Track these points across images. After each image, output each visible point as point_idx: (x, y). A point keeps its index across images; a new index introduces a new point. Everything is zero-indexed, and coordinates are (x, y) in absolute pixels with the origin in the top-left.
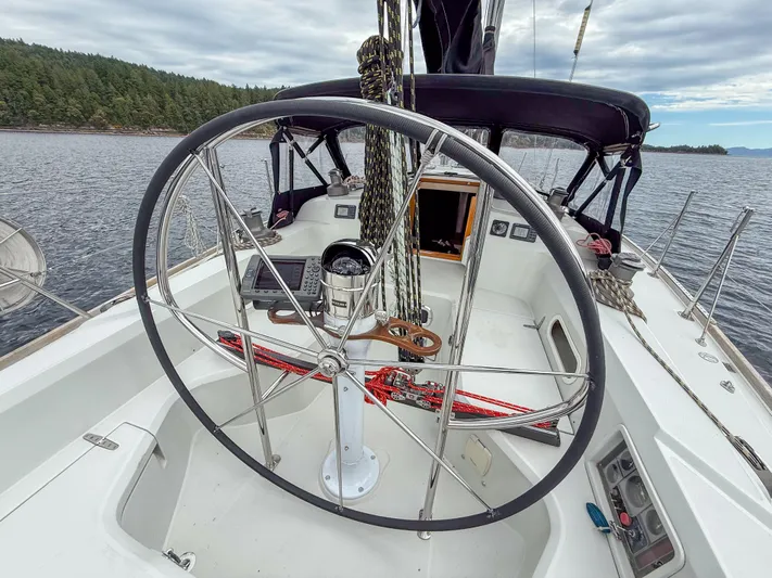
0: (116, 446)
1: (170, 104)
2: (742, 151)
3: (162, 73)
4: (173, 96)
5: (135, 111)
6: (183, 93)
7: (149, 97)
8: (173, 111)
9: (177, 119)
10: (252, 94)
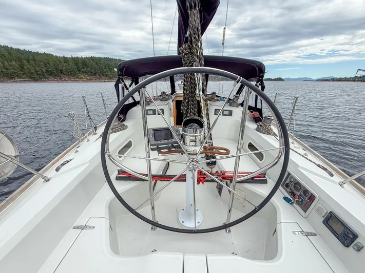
0: (94, 227)
1: (27, 66)
2: (289, 79)
3: (18, 50)
4: (28, 61)
5: (4, 70)
6: (34, 60)
7: (13, 63)
8: (29, 70)
9: (32, 73)
10: (75, 60)
